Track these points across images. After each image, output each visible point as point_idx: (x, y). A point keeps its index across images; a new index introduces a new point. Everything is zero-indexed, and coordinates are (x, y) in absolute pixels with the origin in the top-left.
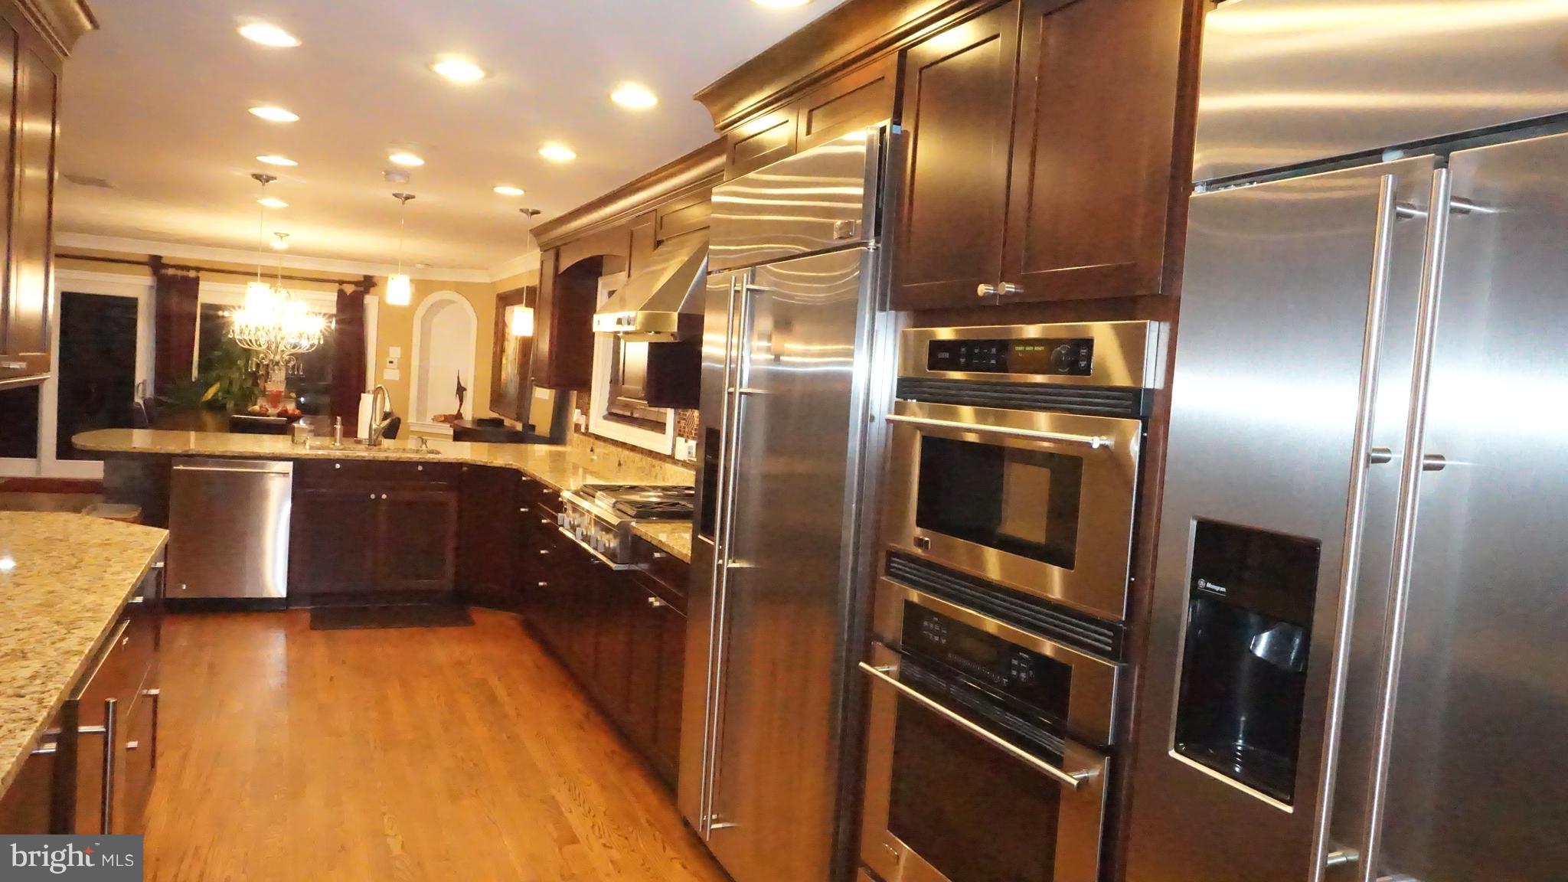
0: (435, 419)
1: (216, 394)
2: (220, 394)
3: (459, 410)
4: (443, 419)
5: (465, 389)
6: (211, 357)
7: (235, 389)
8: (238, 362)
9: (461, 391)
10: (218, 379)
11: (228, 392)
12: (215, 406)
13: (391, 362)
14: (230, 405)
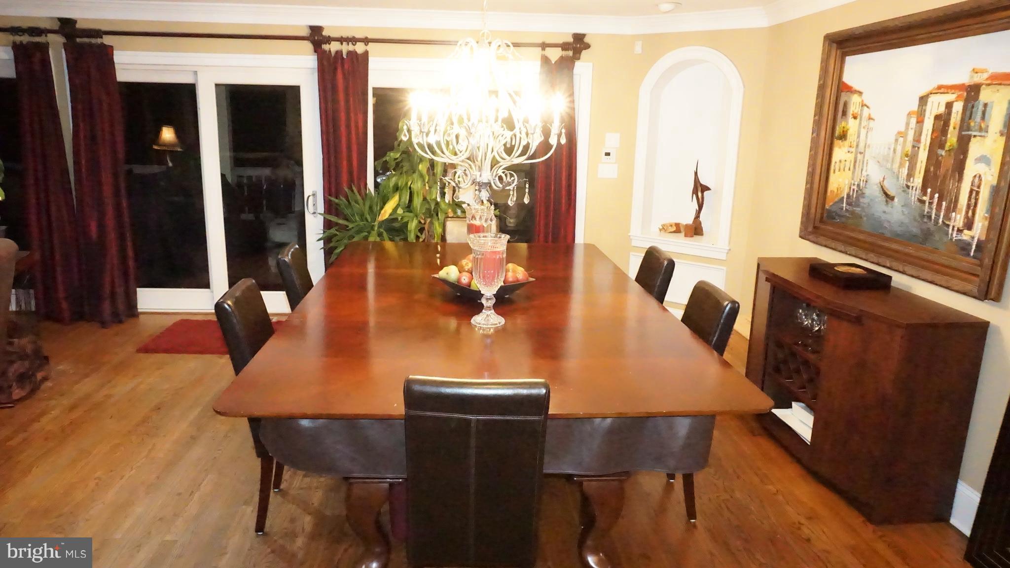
0: (664, 229)
1: (395, 210)
2: (400, 211)
3: (697, 216)
4: (674, 229)
5: (705, 188)
6: (387, 158)
7: (417, 202)
8: (420, 166)
9: (699, 189)
10: (396, 188)
11: (409, 207)
12: (395, 228)
13: (608, 154)
14: (413, 225)
